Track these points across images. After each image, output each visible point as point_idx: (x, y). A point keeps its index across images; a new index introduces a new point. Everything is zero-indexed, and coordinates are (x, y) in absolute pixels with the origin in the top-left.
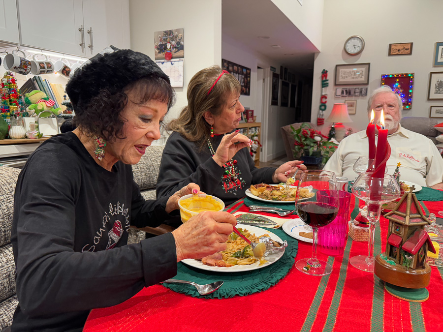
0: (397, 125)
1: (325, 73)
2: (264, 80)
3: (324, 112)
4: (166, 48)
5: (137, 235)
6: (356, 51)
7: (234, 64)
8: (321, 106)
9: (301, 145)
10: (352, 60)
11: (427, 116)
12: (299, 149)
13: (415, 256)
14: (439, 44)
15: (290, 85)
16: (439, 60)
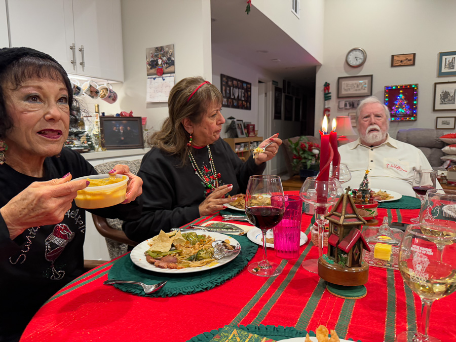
0: (385, 135)
1: (327, 86)
2: (266, 94)
4: (157, 64)
5: (120, 248)
6: (358, 63)
7: (233, 79)
9: (299, 158)
10: (354, 72)
11: (433, 127)
12: (297, 163)
13: (350, 254)
14: (442, 54)
15: (294, 99)
16: (444, 70)
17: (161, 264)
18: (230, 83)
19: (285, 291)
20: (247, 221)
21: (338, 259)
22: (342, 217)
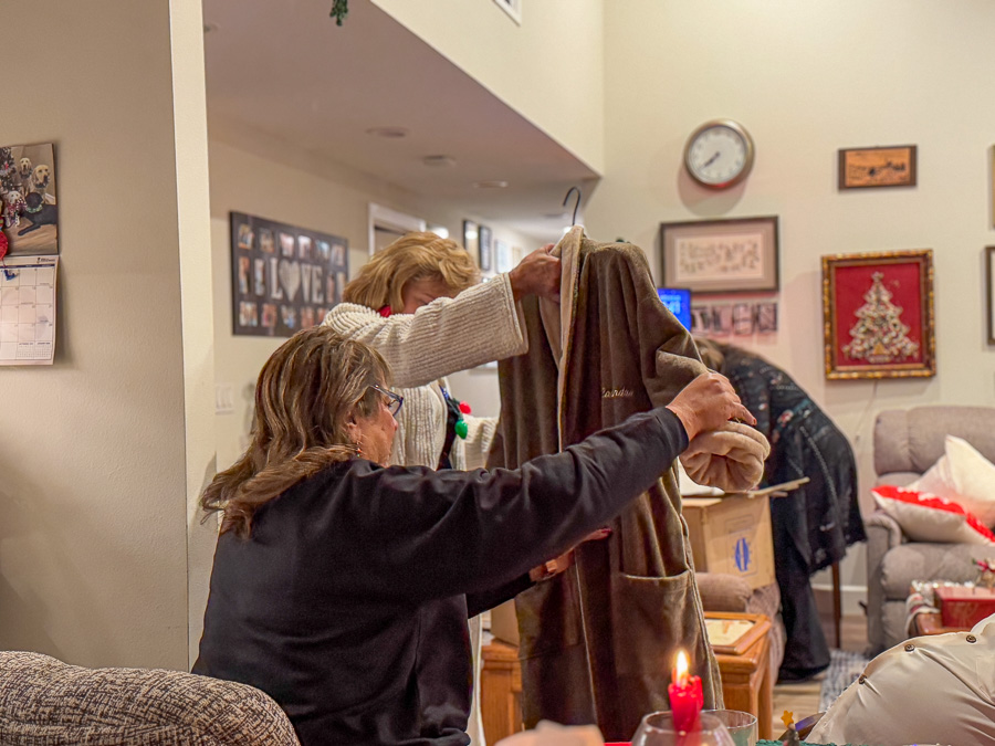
6: (727, 174)
7: (277, 227)
10: (713, 207)
18: (266, 242)
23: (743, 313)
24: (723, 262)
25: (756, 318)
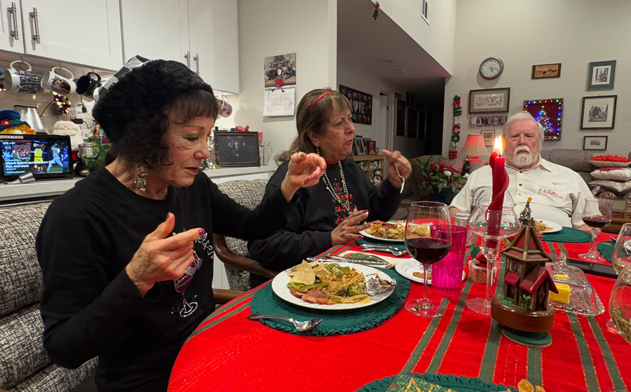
0: (536, 157)
1: (457, 100)
2: (388, 107)
3: (457, 143)
4: (276, 75)
5: (241, 276)
6: (493, 75)
7: (353, 91)
8: (453, 137)
9: (429, 180)
10: (488, 85)
11: (580, 148)
12: (427, 185)
13: (535, 295)
14: (592, 65)
15: (418, 113)
16: (594, 83)
17: (310, 299)
18: (349, 95)
19: (455, 334)
20: (390, 253)
21: (517, 301)
22: (525, 253)
23: (496, 119)
24: (490, 103)
25: (500, 121)
